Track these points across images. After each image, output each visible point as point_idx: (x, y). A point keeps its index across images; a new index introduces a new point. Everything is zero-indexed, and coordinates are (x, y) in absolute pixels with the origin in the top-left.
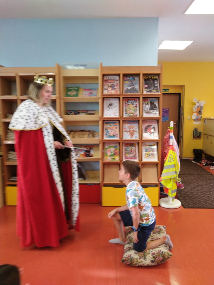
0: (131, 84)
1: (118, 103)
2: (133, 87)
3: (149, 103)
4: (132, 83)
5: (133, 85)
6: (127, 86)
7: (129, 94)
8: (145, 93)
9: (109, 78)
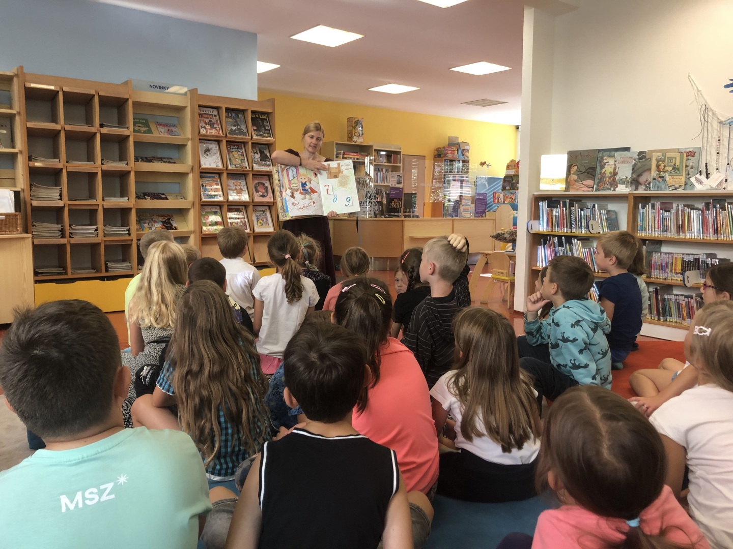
0: (236, 124)
1: (218, 148)
2: (239, 127)
3: (258, 152)
4: (236, 122)
5: (238, 125)
6: (231, 125)
7: (235, 136)
8: (255, 137)
9: (204, 111)
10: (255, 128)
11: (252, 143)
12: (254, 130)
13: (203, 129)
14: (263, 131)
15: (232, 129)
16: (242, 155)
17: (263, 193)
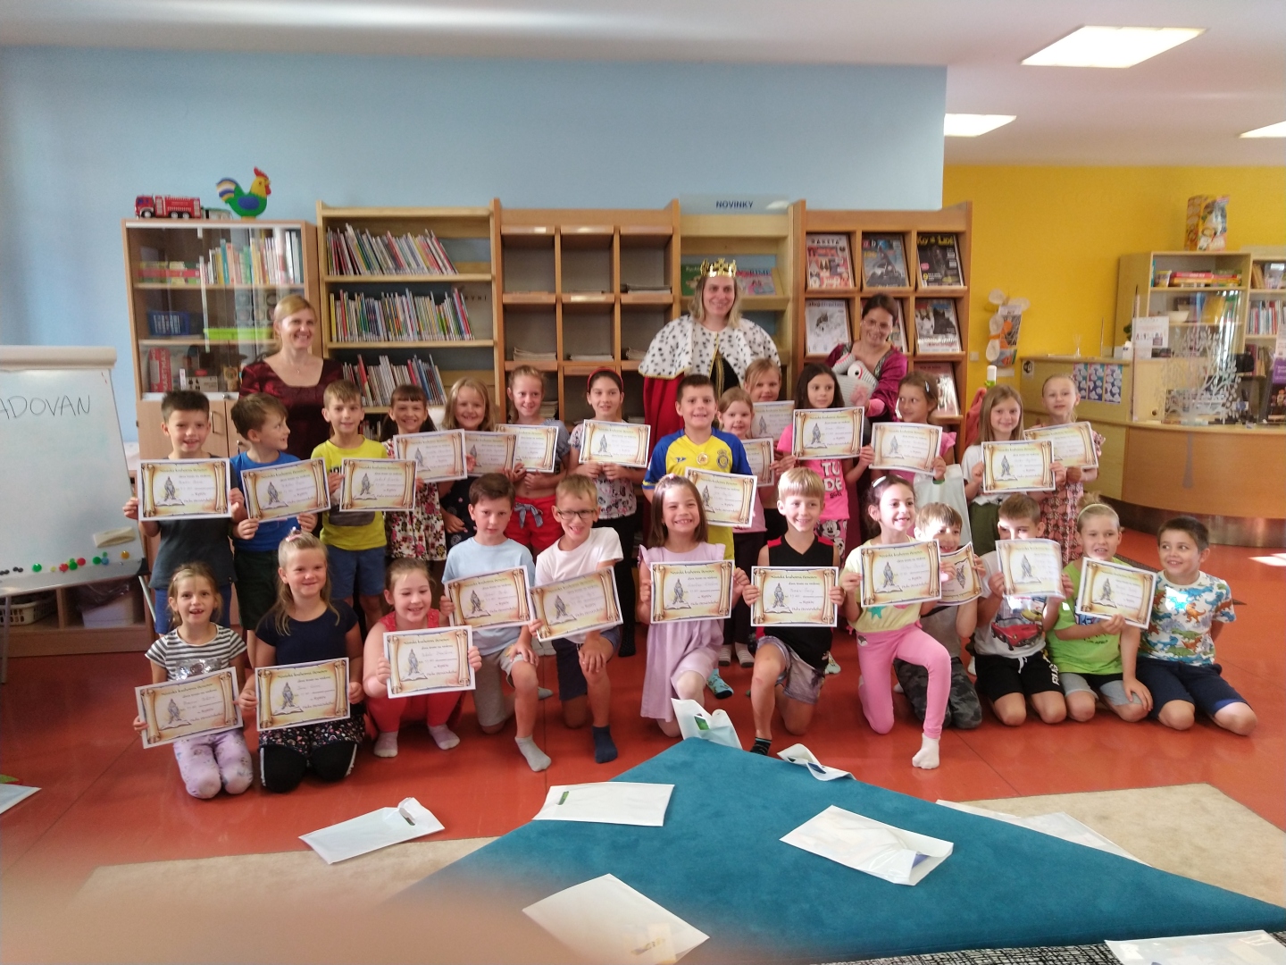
0: (884, 261)
2: (890, 268)
3: (931, 315)
4: (886, 257)
5: (889, 263)
8: (923, 286)
9: (821, 241)
10: (926, 266)
11: (917, 299)
12: (924, 272)
13: (815, 278)
14: (943, 272)
15: (874, 274)
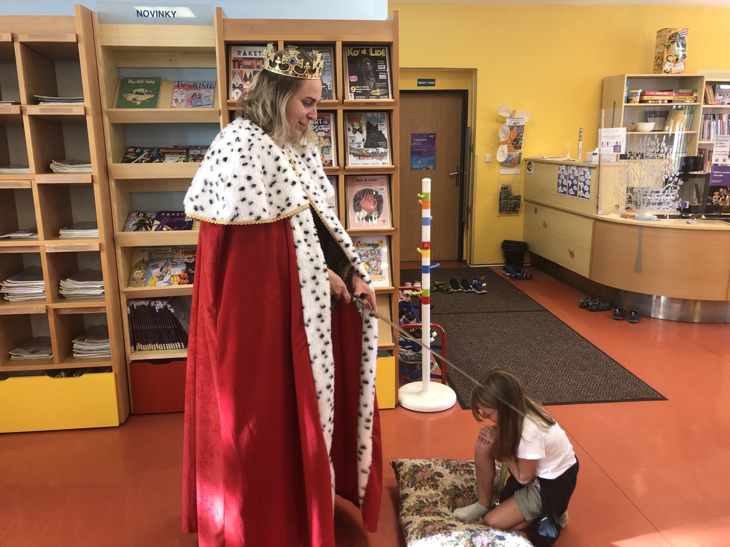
3: (364, 128)
8: (352, 98)
9: (247, 53)
10: (354, 79)
11: (344, 111)
12: (352, 84)
13: (237, 90)
14: (372, 84)
16: (327, 137)
17: (370, 212)
